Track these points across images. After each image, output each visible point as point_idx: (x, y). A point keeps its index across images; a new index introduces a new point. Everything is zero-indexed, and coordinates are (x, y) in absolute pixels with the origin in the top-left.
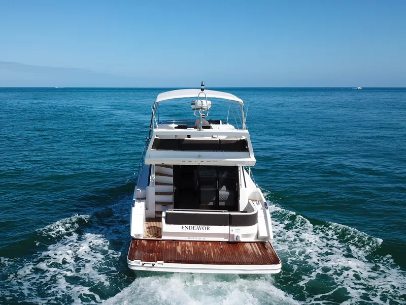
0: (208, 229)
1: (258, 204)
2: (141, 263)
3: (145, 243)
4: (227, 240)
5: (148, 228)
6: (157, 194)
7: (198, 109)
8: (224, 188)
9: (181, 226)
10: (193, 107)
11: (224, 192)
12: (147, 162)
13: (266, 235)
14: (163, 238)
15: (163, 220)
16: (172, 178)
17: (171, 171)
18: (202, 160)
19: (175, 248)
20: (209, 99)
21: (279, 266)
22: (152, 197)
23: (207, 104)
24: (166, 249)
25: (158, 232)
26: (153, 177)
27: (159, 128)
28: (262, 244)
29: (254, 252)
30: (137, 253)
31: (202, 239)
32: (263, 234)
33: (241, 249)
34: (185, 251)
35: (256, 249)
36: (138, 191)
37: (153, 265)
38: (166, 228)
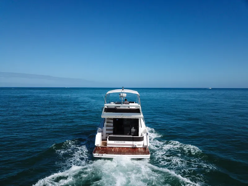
0: (125, 142)
1: (145, 133)
2: (98, 154)
3: (100, 148)
4: (132, 147)
5: (102, 143)
6: (107, 130)
7: (121, 97)
8: (133, 128)
9: (114, 141)
10: (120, 96)
11: (133, 130)
12: (102, 117)
13: (146, 145)
14: (108, 146)
15: (108, 139)
16: (113, 124)
17: (112, 121)
18: (123, 116)
19: (112, 150)
20: (126, 93)
21: (150, 155)
22: (105, 132)
23: (125, 95)
24: (108, 150)
25: (106, 144)
26: (106, 124)
27: (107, 104)
28: (145, 148)
29: (141, 151)
30: (96, 151)
31: (122, 146)
32: (145, 144)
33: (137, 150)
34: (115, 151)
35: (142, 150)
36: (100, 129)
37: (102, 155)
38: (109, 142)
